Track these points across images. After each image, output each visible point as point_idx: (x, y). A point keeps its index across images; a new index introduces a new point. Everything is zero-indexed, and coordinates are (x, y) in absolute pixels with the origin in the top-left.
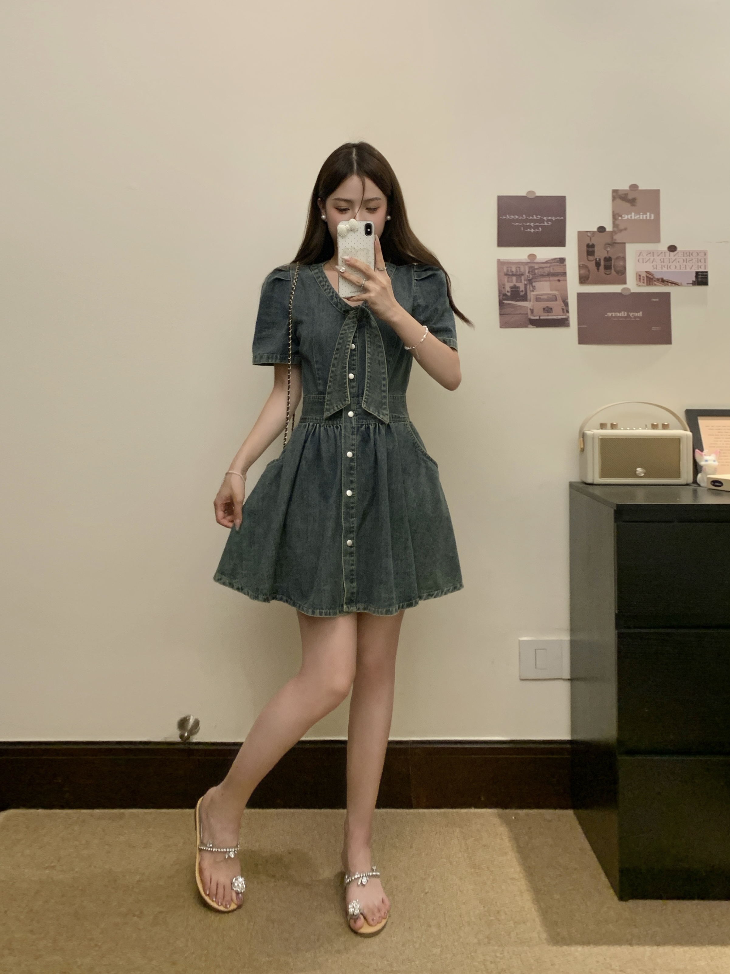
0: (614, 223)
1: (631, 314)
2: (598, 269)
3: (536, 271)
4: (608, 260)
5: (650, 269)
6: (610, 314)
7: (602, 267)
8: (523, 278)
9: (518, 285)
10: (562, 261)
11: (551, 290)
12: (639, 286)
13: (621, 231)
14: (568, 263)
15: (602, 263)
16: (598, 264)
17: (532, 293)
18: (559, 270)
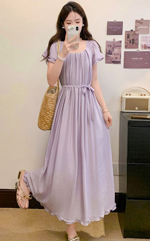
0: (136, 29)
1: (139, 59)
2: (130, 43)
3: (115, 45)
4: (133, 40)
5: (146, 44)
6: (133, 59)
7: (131, 43)
8: (111, 47)
9: (110, 49)
10: (121, 42)
11: (118, 51)
12: (142, 49)
13: (138, 31)
14: (122, 42)
15: (132, 41)
16: (130, 42)
17: (114, 52)
18: (120, 45)
